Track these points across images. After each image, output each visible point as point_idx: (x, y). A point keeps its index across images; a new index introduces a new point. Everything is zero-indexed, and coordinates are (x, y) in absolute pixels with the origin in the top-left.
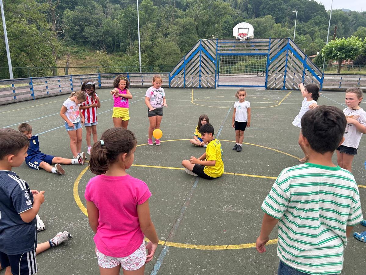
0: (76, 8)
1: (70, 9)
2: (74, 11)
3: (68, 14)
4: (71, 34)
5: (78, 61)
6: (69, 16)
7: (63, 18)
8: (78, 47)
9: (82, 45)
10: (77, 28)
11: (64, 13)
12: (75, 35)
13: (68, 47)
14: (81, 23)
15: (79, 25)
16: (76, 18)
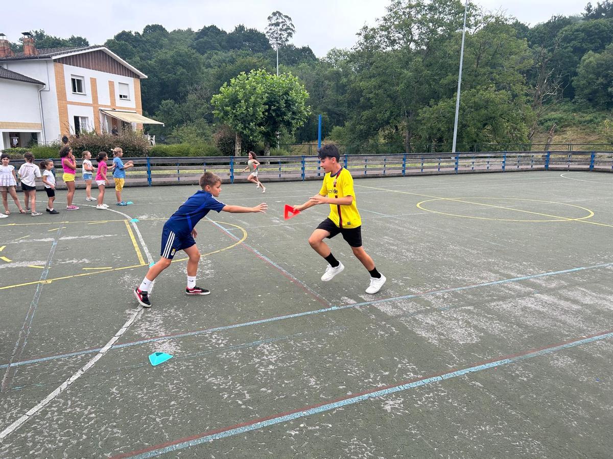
0: (607, 47)
1: (596, 50)
2: (600, 53)
3: (590, 59)
4: (586, 91)
5: (587, 137)
6: (591, 62)
7: (579, 67)
8: (594, 112)
9: (603, 110)
10: (601, 80)
11: (583, 58)
12: (595, 92)
13: (575, 114)
14: (610, 71)
15: (606, 76)
16: (603, 64)
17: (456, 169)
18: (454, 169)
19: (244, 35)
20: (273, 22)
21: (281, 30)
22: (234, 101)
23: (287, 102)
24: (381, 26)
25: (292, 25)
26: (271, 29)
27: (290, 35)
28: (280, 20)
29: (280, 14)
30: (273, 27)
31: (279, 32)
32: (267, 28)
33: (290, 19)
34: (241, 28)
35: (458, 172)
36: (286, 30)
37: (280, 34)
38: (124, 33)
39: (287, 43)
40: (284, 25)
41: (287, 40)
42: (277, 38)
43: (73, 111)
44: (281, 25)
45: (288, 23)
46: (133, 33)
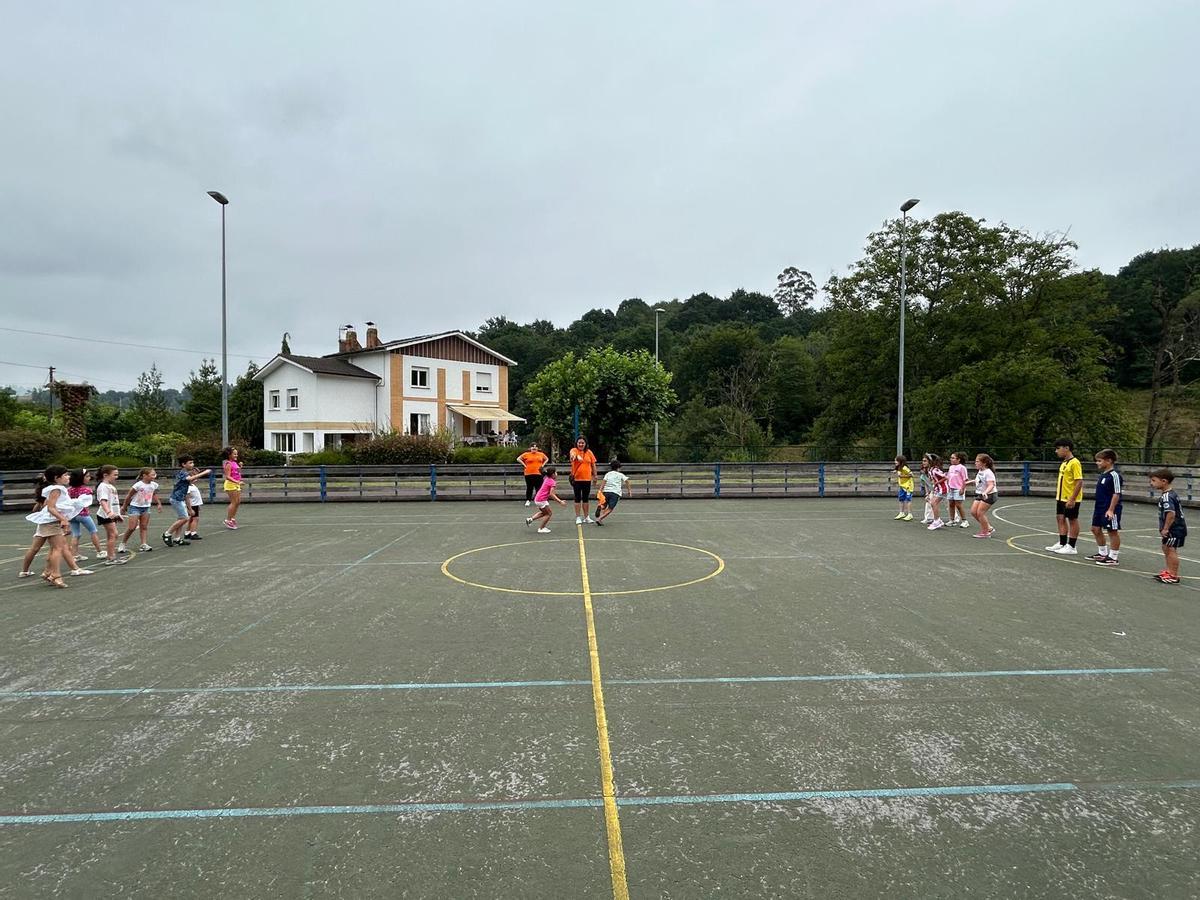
17: (821, 489)
18: (817, 489)
19: (742, 301)
20: (785, 281)
21: (796, 291)
22: (547, 391)
23: (632, 390)
24: (858, 274)
25: (813, 283)
26: (781, 291)
27: (810, 296)
28: (795, 278)
29: (795, 271)
30: (784, 288)
31: (794, 294)
32: (776, 290)
33: (809, 276)
34: (740, 293)
35: (826, 495)
36: (803, 290)
37: (795, 297)
38: (593, 312)
39: (807, 307)
40: (801, 284)
41: (805, 303)
42: (790, 302)
43: (409, 409)
44: (796, 285)
45: (807, 281)
46: (604, 312)
